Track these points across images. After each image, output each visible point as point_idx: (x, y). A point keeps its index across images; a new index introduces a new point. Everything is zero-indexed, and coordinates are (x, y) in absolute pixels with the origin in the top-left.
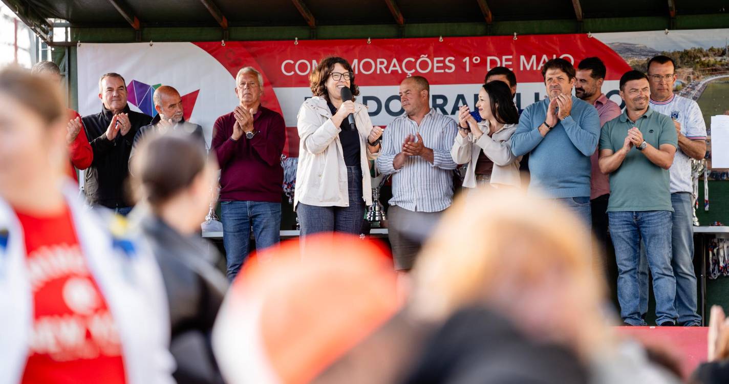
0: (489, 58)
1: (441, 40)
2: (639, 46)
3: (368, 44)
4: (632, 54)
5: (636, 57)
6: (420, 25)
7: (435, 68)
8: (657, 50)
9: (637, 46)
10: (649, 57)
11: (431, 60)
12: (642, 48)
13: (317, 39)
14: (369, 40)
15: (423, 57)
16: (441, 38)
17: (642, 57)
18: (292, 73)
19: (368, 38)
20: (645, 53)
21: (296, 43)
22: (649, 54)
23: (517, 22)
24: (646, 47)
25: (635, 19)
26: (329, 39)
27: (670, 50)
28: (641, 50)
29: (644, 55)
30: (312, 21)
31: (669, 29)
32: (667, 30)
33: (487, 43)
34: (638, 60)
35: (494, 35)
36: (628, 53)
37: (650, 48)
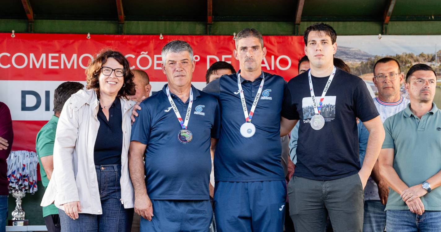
0: (208, 57)
1: (161, 37)
2: (353, 49)
3: (88, 39)
4: (347, 57)
5: (350, 60)
6: (140, 22)
7: (155, 65)
8: (370, 54)
9: (351, 49)
10: (363, 61)
11: (151, 57)
12: (357, 52)
13: (35, 33)
14: (89, 35)
15: (143, 54)
16: (161, 36)
17: (357, 60)
18: (9, 66)
19: (87, 34)
20: (359, 57)
21: (13, 35)
22: (363, 58)
23: (235, 23)
24: (360, 51)
25: (348, 24)
26: (47, 33)
27: (383, 55)
28: (355, 53)
29: (358, 59)
30: (31, 15)
31: (382, 34)
32: (380, 35)
33: (207, 43)
34: (352, 63)
35: (213, 34)
36: (343, 56)
37: (364, 52)
